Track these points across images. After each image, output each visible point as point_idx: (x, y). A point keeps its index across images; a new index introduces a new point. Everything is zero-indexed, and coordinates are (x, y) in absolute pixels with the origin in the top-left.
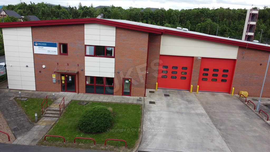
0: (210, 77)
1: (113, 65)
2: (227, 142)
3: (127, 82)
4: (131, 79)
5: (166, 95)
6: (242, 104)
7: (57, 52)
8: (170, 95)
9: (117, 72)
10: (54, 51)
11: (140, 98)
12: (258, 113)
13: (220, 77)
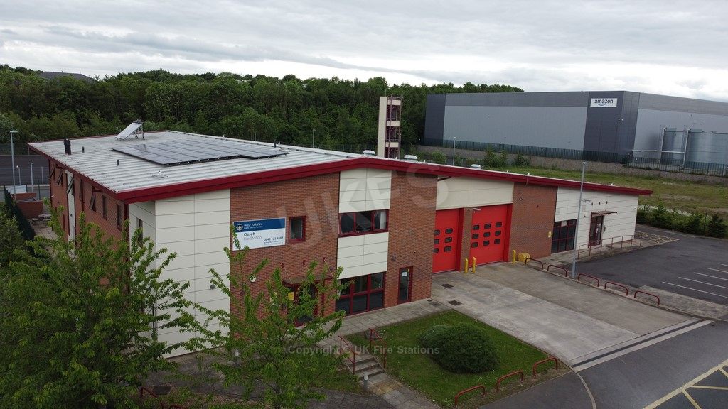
0: (481, 239)
1: (385, 247)
2: (613, 324)
3: (405, 274)
4: (411, 268)
5: (448, 286)
6: (540, 273)
7: (284, 240)
8: (448, 283)
9: (391, 260)
10: (276, 237)
11: (428, 300)
12: (577, 280)
13: (492, 238)
